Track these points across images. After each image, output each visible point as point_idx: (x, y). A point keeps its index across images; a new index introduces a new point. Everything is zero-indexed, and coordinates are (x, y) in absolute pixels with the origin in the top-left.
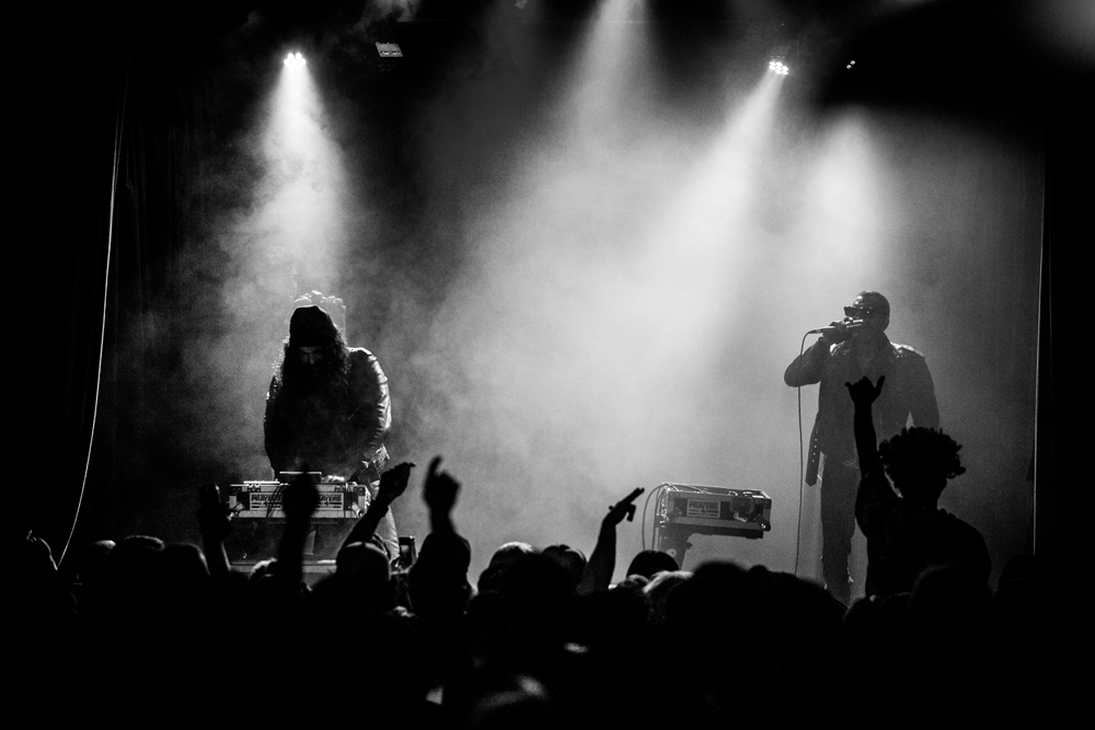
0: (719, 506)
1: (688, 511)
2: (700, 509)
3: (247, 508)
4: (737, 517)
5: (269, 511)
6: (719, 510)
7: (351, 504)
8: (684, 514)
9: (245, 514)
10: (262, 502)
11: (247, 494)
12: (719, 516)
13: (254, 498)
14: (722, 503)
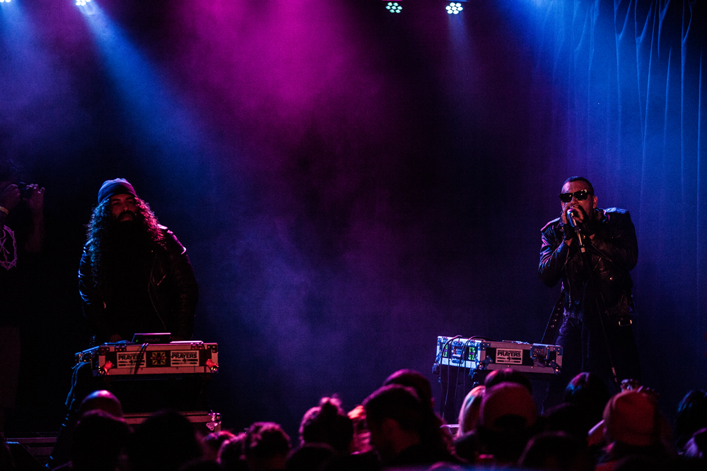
0: (521, 354)
1: (497, 359)
2: (506, 357)
3: (115, 367)
4: (537, 363)
5: (137, 369)
6: (521, 357)
7: (206, 360)
8: (494, 362)
9: (115, 372)
10: (128, 360)
11: (115, 353)
12: (521, 363)
13: (123, 357)
14: (524, 351)
